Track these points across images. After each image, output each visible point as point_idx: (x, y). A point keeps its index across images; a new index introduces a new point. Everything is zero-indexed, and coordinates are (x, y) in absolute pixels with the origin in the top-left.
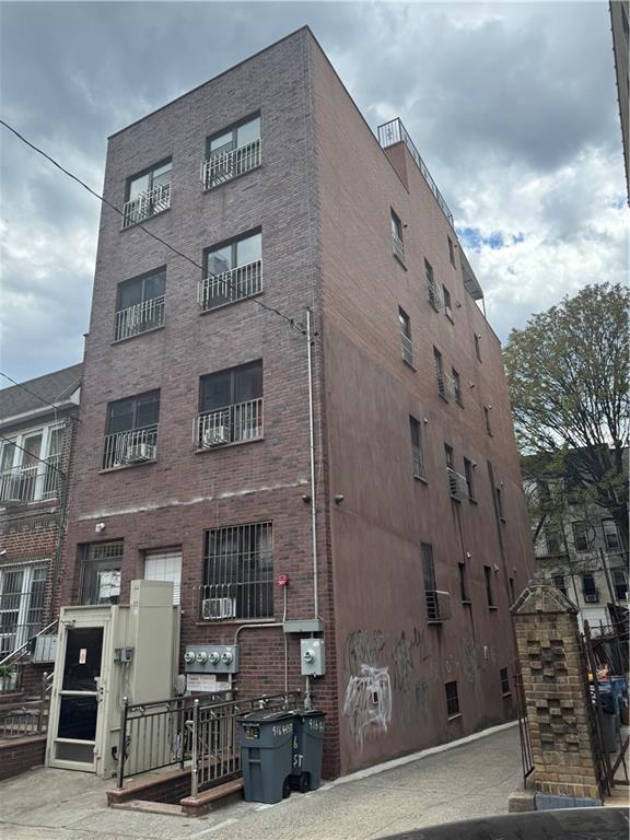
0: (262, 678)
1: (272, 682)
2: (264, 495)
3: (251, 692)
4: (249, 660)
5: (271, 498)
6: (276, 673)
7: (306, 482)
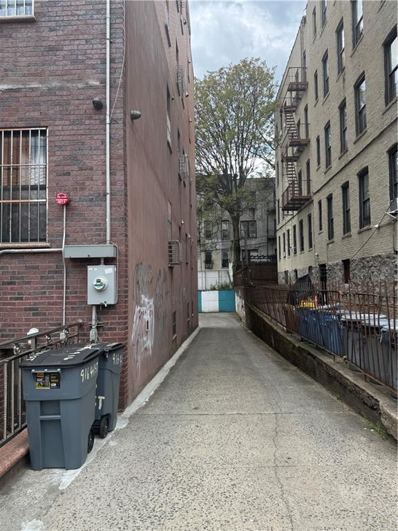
0: (30, 309)
1: (45, 314)
2: (34, 94)
3: (14, 325)
4: (11, 289)
5: (44, 99)
6: (49, 304)
7: (98, 83)
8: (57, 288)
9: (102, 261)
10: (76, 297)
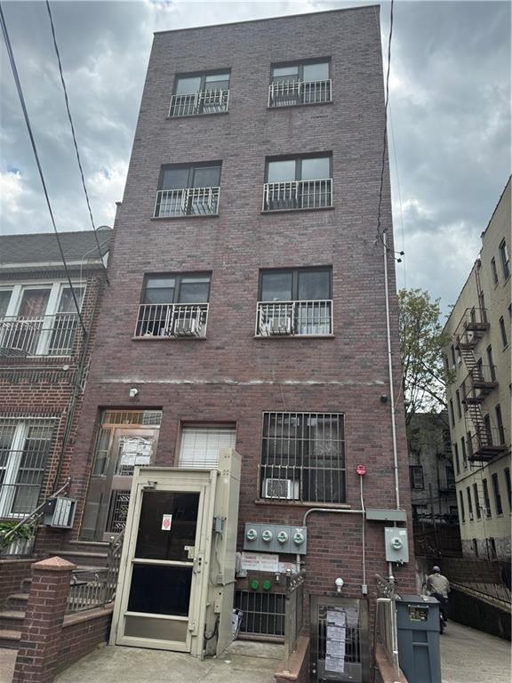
0: (335, 561)
1: (347, 567)
2: (334, 388)
3: (321, 574)
4: (319, 542)
5: (342, 392)
6: (351, 558)
7: (382, 383)
8: (357, 544)
9: (395, 524)
10: (373, 554)
